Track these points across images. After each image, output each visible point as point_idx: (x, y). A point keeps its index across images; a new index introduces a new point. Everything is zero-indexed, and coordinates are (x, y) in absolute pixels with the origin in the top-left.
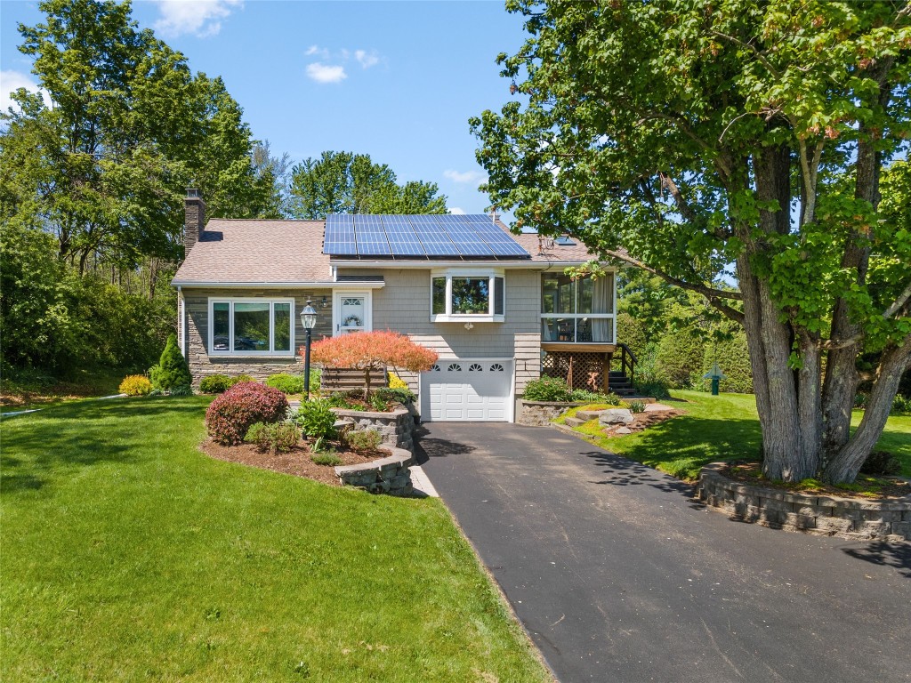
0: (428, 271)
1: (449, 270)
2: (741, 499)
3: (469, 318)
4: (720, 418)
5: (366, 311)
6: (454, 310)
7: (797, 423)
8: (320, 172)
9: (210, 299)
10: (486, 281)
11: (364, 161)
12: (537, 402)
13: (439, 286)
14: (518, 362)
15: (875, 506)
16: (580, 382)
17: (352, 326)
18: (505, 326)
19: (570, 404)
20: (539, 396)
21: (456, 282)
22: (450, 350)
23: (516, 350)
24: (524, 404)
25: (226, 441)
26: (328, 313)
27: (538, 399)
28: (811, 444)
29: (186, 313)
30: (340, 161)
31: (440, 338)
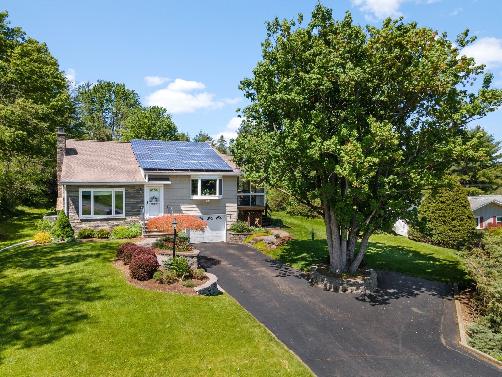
0: (189, 176)
1: (199, 176)
2: (325, 282)
3: (208, 197)
4: (306, 239)
5: (161, 195)
6: (202, 193)
7: (341, 255)
8: (96, 90)
9: (80, 190)
10: (215, 181)
11: (122, 87)
12: (236, 233)
13: (194, 183)
14: (228, 215)
15: (362, 282)
16: (252, 223)
17: (154, 201)
18: (223, 200)
19: (250, 233)
20: (238, 230)
21: (202, 181)
22: (199, 211)
23: (227, 210)
24: (230, 234)
25: (143, 279)
26: (142, 196)
27: (237, 232)
28: (344, 261)
29: (67, 197)
30: (108, 86)
31: (195, 206)
